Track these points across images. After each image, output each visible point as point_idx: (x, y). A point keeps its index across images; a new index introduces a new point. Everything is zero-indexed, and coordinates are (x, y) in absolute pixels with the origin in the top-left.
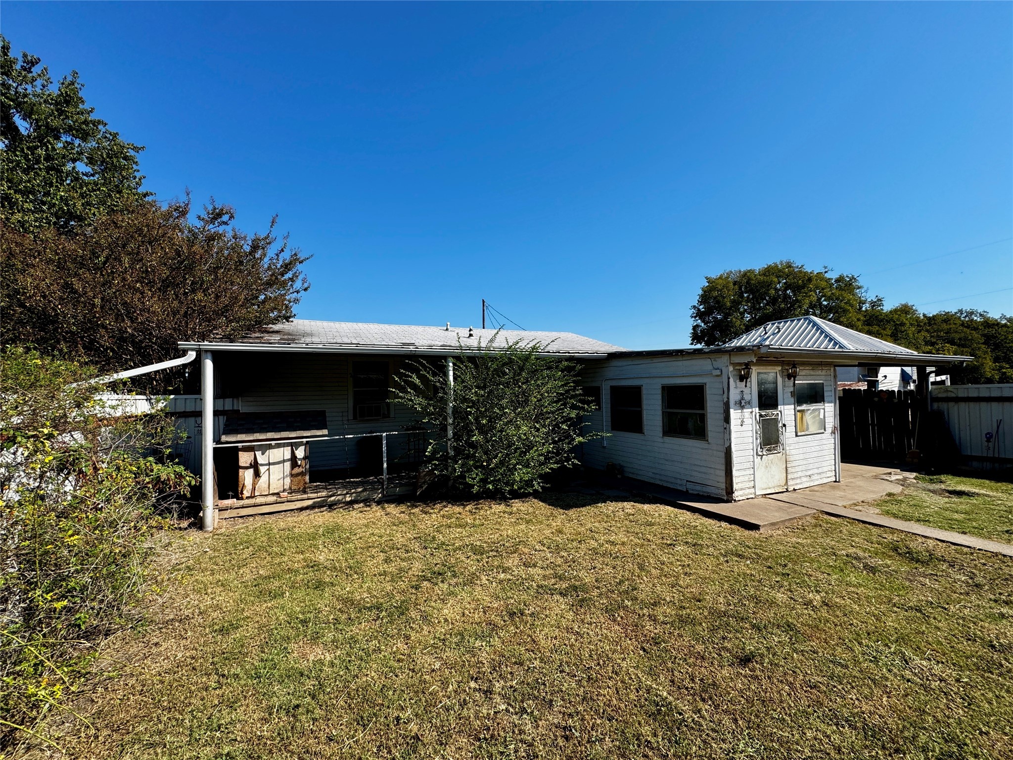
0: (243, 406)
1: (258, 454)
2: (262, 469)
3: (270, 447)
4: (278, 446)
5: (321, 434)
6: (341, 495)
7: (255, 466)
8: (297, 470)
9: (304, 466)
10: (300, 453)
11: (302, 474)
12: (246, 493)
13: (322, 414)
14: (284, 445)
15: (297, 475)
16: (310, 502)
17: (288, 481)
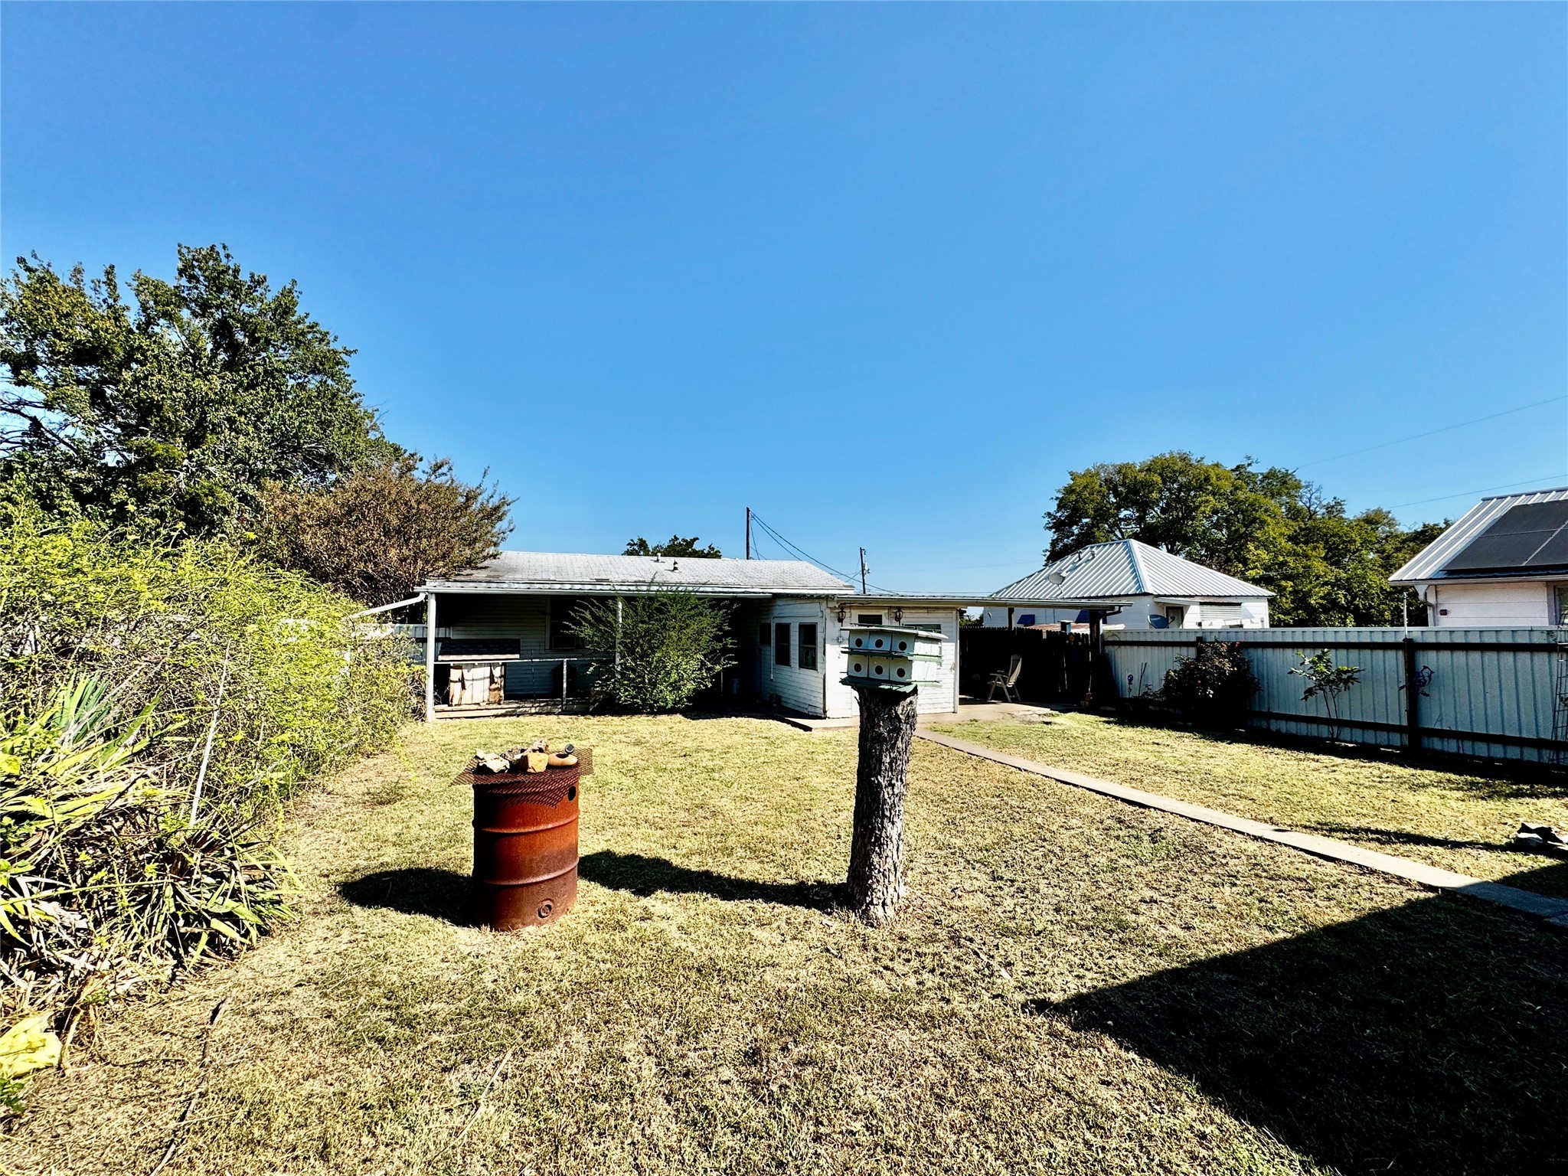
0: (453, 635)
1: (465, 671)
2: (467, 683)
3: (474, 666)
4: (480, 665)
5: (515, 657)
6: (527, 707)
7: (462, 681)
8: (494, 686)
9: (500, 683)
10: (497, 672)
11: (499, 689)
12: (455, 701)
13: (518, 641)
14: (485, 665)
15: (495, 690)
16: (503, 711)
17: (487, 693)
